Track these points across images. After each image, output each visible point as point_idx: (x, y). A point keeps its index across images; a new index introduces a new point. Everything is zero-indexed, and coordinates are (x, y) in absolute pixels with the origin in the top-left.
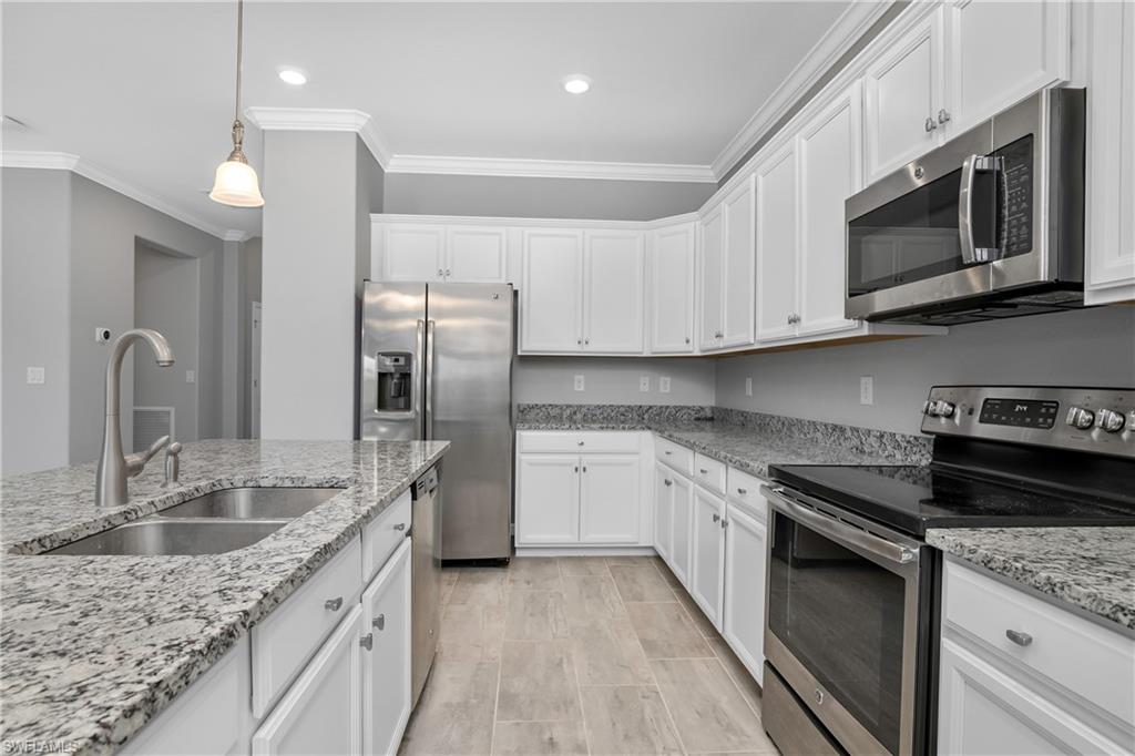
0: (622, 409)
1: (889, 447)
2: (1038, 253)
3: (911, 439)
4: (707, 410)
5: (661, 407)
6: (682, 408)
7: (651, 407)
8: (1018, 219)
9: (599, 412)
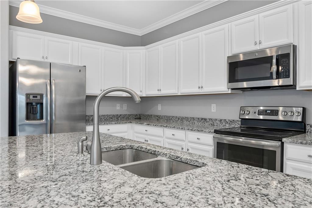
0: (111, 116)
1: (224, 123)
2: (291, 78)
3: (232, 121)
4: (138, 115)
5: (124, 115)
6: (131, 115)
7: (121, 115)
8: (286, 71)
9: (103, 117)
